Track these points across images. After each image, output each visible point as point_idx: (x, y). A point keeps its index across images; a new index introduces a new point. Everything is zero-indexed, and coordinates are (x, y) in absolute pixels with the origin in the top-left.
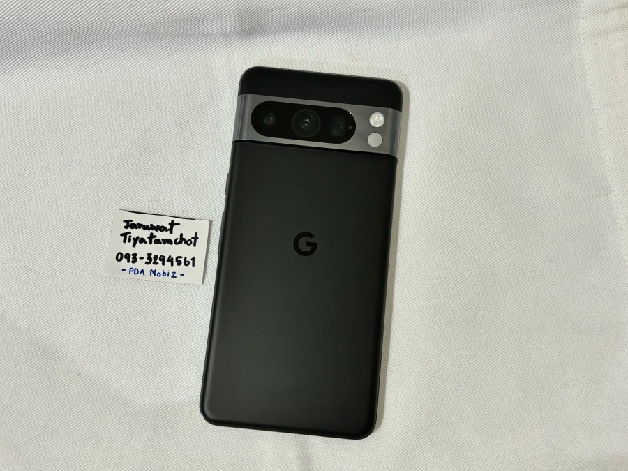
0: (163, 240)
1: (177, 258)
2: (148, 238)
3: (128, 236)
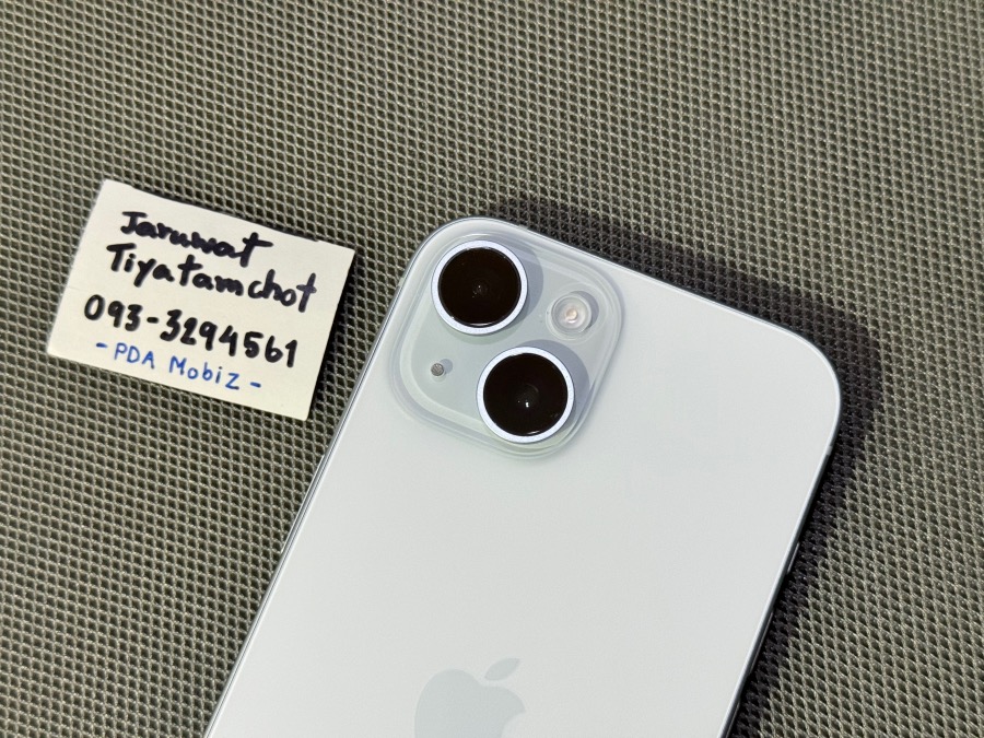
0: (218, 278)
1: (249, 335)
2: (180, 267)
3: (126, 254)
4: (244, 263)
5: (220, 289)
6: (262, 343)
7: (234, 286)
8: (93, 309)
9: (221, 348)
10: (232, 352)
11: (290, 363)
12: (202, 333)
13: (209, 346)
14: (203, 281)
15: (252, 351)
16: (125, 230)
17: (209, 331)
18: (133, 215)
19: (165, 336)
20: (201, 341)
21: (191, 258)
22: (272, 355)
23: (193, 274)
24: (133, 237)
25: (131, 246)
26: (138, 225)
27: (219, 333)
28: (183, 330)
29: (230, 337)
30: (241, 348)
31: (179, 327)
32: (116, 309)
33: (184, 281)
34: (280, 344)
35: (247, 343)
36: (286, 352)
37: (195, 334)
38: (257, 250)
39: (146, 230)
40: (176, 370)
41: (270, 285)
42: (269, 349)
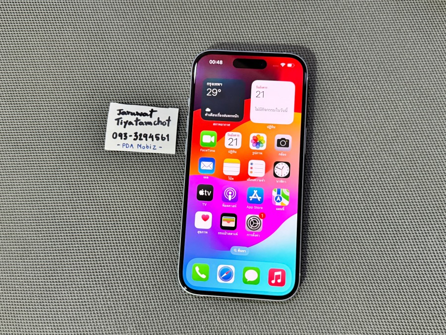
0: (145, 122)
1: (156, 135)
2: (135, 121)
3: (120, 121)
4: (151, 117)
5: (146, 125)
6: (160, 136)
7: (150, 123)
8: (115, 136)
9: (150, 140)
10: (153, 140)
11: (168, 140)
12: (144, 137)
13: (146, 140)
14: (141, 124)
15: (158, 139)
16: (118, 114)
17: (145, 136)
18: (120, 110)
19: (134, 139)
20: (144, 139)
21: (137, 118)
22: (163, 139)
23: (138, 122)
24: (121, 116)
25: (121, 118)
26: (121, 112)
27: (148, 136)
28: (139, 137)
29: (151, 136)
30: (155, 139)
31: (138, 137)
32: (120, 135)
33: (136, 125)
34: (165, 136)
35: (156, 137)
36: (166, 138)
37: (142, 137)
38: (153, 113)
39: (124, 113)
40: (139, 147)
41: (159, 121)
42: (162, 137)
